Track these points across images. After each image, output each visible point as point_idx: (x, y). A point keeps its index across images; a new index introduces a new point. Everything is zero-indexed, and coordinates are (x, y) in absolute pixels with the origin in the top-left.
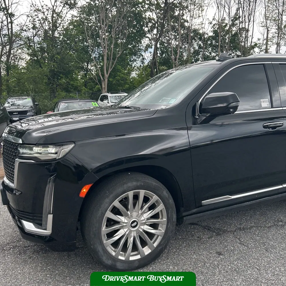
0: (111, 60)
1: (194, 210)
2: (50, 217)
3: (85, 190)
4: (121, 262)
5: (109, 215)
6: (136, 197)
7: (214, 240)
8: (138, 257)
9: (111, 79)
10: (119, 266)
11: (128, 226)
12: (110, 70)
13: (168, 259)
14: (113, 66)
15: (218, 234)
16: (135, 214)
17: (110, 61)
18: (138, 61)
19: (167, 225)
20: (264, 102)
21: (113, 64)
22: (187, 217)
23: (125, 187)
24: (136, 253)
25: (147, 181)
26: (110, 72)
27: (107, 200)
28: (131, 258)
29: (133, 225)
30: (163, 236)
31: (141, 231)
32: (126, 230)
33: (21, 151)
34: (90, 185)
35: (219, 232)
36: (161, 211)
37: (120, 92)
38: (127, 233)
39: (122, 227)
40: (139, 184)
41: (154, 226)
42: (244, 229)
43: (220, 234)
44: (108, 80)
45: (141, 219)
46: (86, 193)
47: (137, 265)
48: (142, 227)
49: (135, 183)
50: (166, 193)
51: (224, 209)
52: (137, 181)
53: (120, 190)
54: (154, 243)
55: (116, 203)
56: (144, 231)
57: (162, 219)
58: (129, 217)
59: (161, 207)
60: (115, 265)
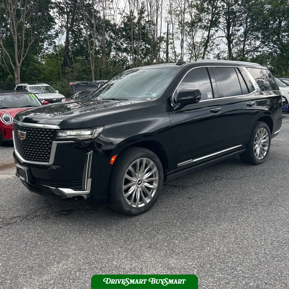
0: (23, 48)
1: (173, 171)
2: (90, 180)
3: (113, 159)
4: (134, 209)
5: (127, 176)
6: (141, 164)
7: (182, 192)
8: (143, 205)
9: (24, 69)
10: (133, 211)
11: (136, 184)
12: (22, 59)
13: (159, 206)
14: (25, 55)
15: (183, 189)
16: (140, 175)
17: (21, 49)
18: (50, 49)
19: (159, 181)
21: (25, 52)
22: (169, 176)
23: (136, 156)
24: (141, 202)
25: (148, 152)
26: (22, 61)
27: (126, 166)
28: (140, 206)
29: (139, 183)
30: (156, 189)
31: (144, 186)
32: (135, 186)
33: (60, 134)
34: (117, 155)
35: (183, 187)
36: (155, 173)
37: (36, 83)
38: (136, 189)
39: (133, 185)
40: (143, 154)
41: (151, 183)
42: (198, 184)
43: (184, 189)
44: (21, 69)
45: (144, 179)
46: (114, 161)
47: (143, 210)
48: (144, 184)
49: (141, 153)
50: (158, 160)
51: (189, 169)
52: (142, 152)
53: (133, 158)
54: (152, 194)
55: (130, 168)
56: (146, 187)
57: (155, 177)
58: (137, 178)
59: (155, 169)
60: (131, 211)
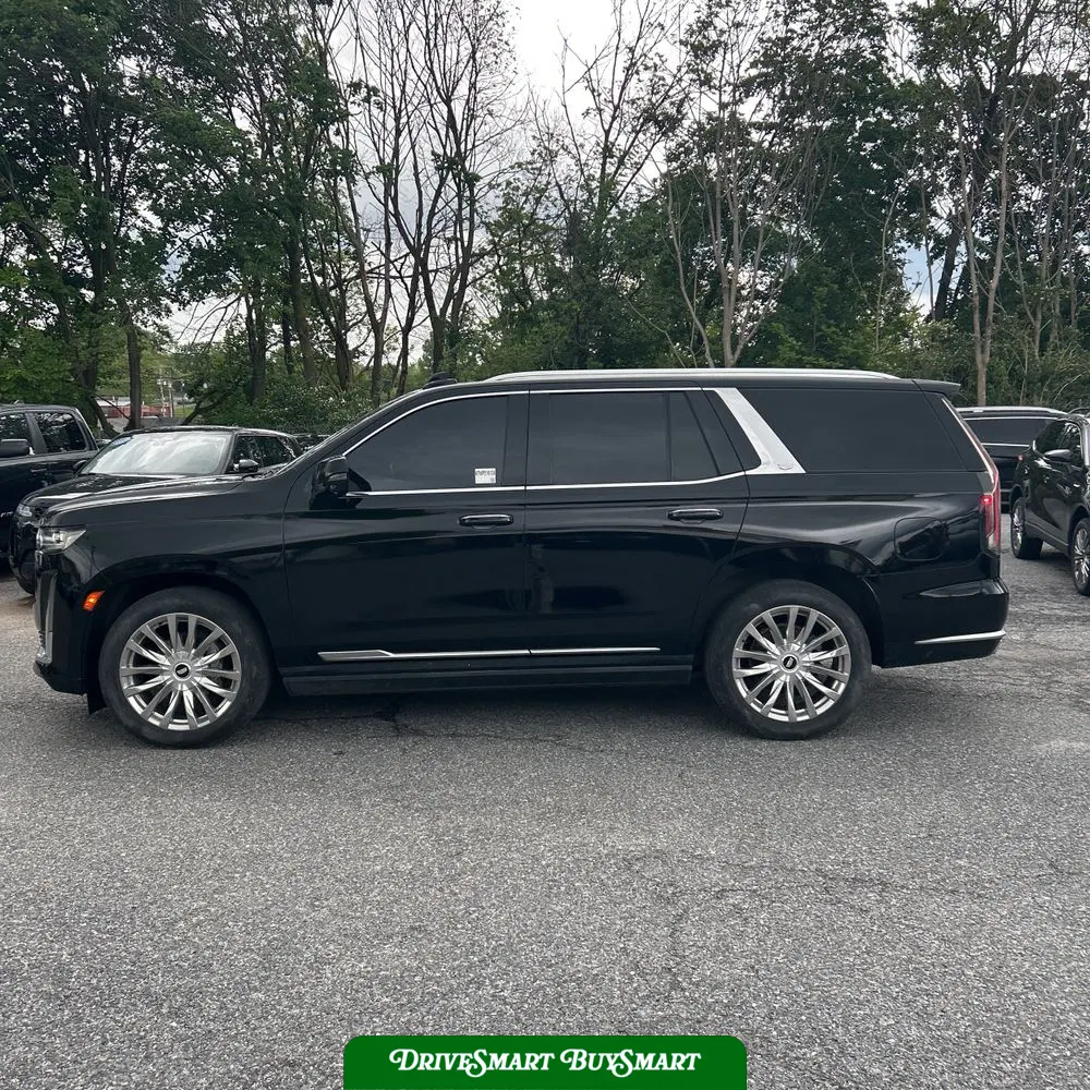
3: (92, 600)
11: (171, 672)
20: (482, 473)
29: (180, 672)
34: (100, 593)
38: (168, 683)
39: (161, 672)
46: (93, 605)
55: (146, 630)
59: (228, 649)
